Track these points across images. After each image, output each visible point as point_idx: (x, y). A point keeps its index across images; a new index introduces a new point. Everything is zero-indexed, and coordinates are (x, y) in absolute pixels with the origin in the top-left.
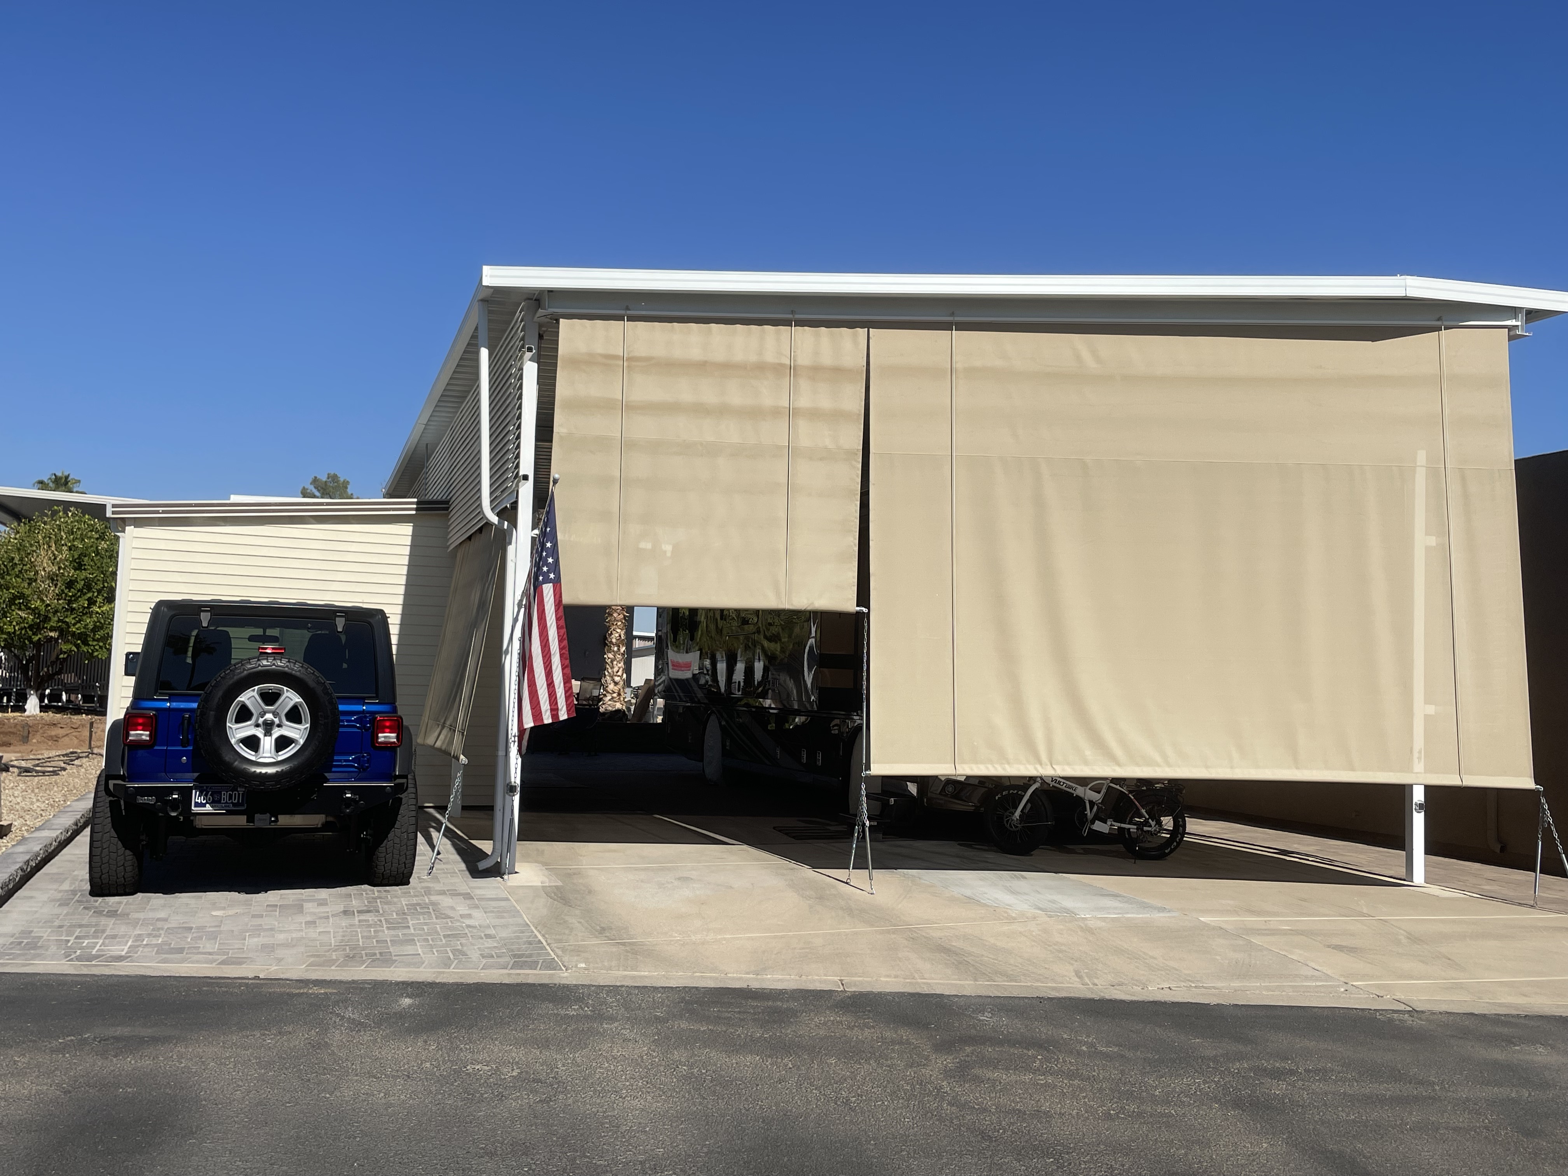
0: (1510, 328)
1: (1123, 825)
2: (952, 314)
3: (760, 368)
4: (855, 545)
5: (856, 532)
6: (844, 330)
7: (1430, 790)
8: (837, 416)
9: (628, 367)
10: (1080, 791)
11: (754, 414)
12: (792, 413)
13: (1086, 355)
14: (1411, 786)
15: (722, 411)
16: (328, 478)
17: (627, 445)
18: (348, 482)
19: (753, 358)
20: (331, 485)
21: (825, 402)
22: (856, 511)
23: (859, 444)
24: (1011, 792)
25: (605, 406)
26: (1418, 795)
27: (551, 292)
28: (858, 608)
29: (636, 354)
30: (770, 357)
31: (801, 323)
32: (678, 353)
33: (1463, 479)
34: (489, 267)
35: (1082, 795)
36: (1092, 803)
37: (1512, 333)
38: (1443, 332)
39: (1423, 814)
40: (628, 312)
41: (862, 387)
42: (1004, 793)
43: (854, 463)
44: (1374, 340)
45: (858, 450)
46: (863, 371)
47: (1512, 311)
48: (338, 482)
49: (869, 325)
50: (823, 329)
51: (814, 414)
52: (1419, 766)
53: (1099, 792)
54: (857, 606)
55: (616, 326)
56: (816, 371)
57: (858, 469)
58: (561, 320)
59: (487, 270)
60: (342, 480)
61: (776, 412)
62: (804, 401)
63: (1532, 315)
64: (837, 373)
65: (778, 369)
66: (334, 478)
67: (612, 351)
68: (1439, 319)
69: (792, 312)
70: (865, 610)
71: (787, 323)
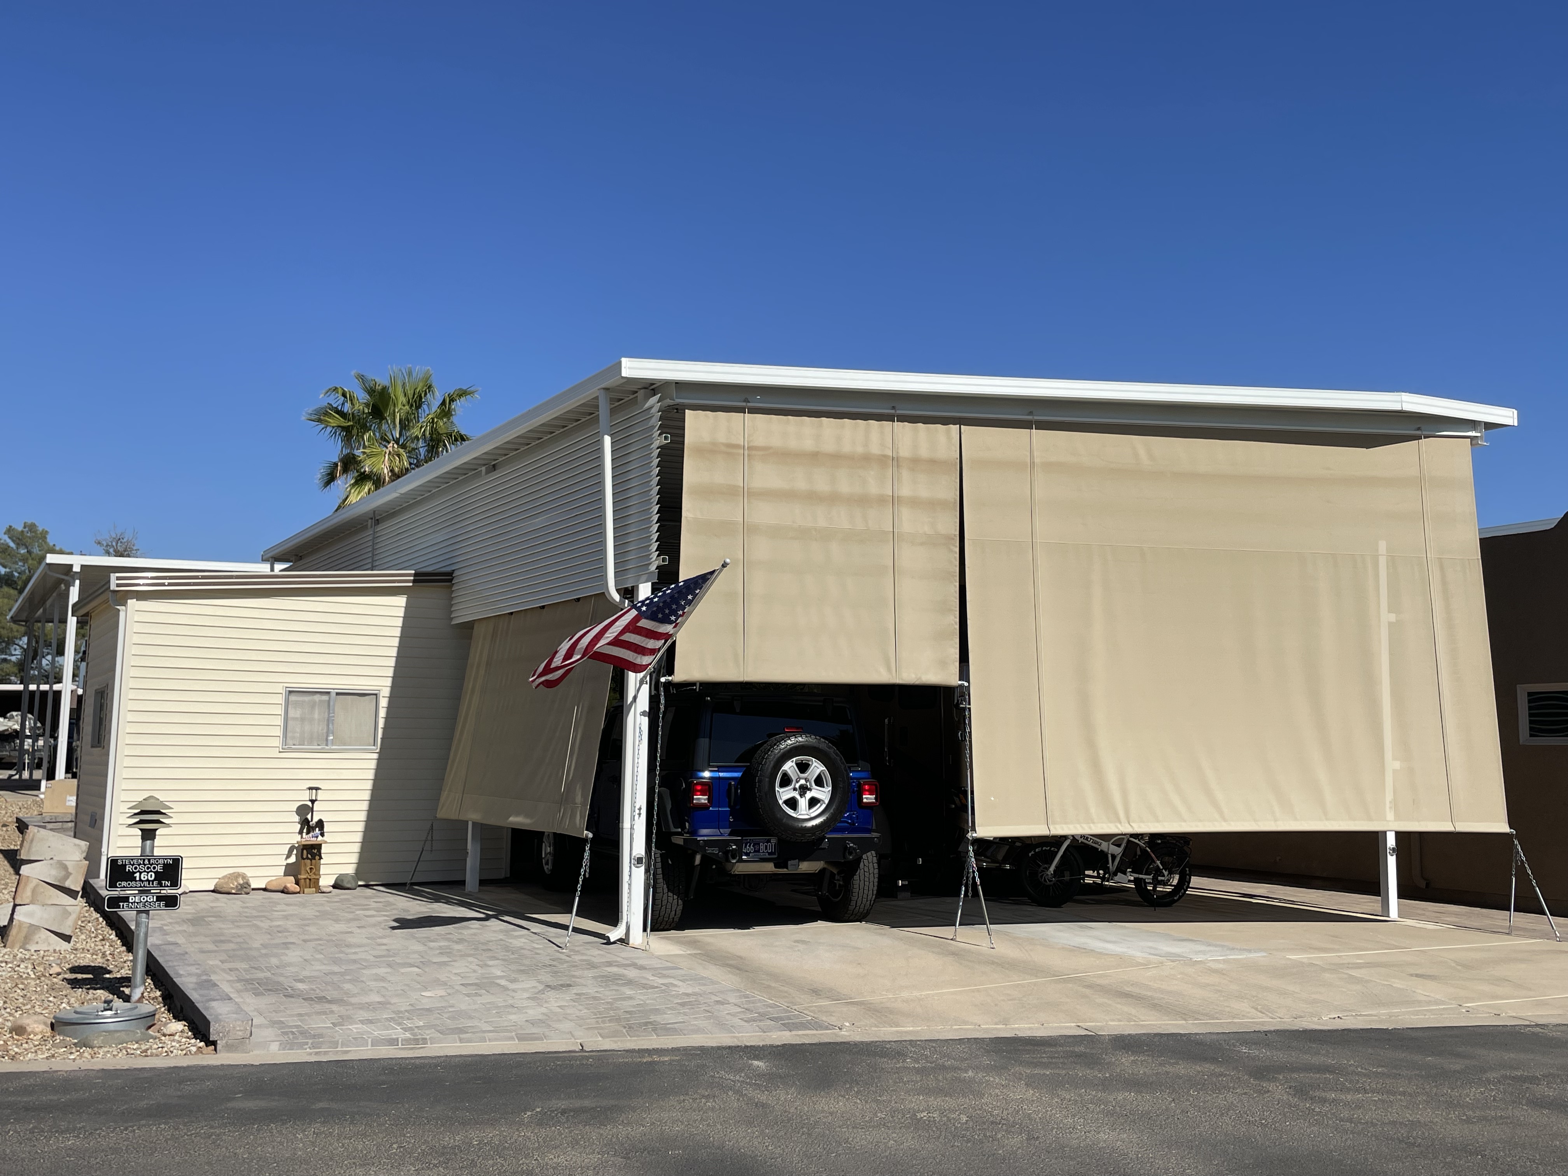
0: (1472, 438)
1: (1141, 876)
2: (1031, 413)
3: (866, 459)
4: (956, 623)
5: (956, 611)
6: (939, 426)
7: (1399, 835)
8: (932, 505)
9: (749, 455)
10: (1104, 846)
11: (862, 501)
12: (895, 501)
13: (1142, 452)
14: (1385, 833)
15: (833, 499)
16: (25, 527)
17: (749, 530)
18: (46, 531)
19: (860, 450)
20: (29, 535)
21: (924, 492)
22: (956, 592)
23: (956, 530)
24: (1044, 848)
25: (730, 493)
26: (1391, 841)
27: (678, 383)
28: (960, 682)
29: (756, 444)
30: (875, 449)
31: (903, 419)
32: (793, 444)
33: (1442, 568)
34: (627, 359)
35: (1106, 850)
36: (1114, 857)
37: (1474, 442)
38: (1423, 441)
39: (1395, 856)
40: (749, 404)
41: (956, 478)
42: (1037, 850)
43: (952, 547)
44: (1368, 447)
45: (955, 535)
46: (956, 463)
47: (1473, 424)
48: (35, 532)
49: (961, 421)
50: (920, 425)
51: (915, 503)
52: (1390, 816)
53: (1119, 846)
54: (960, 680)
55: (736, 418)
56: (916, 462)
57: (956, 553)
58: (687, 411)
59: (625, 361)
60: (40, 529)
61: (881, 500)
62: (905, 491)
63: (1489, 426)
64: (933, 464)
65: (882, 460)
66: (32, 527)
67: (734, 441)
68: (1419, 429)
69: (893, 408)
70: (966, 684)
71: (890, 418)
